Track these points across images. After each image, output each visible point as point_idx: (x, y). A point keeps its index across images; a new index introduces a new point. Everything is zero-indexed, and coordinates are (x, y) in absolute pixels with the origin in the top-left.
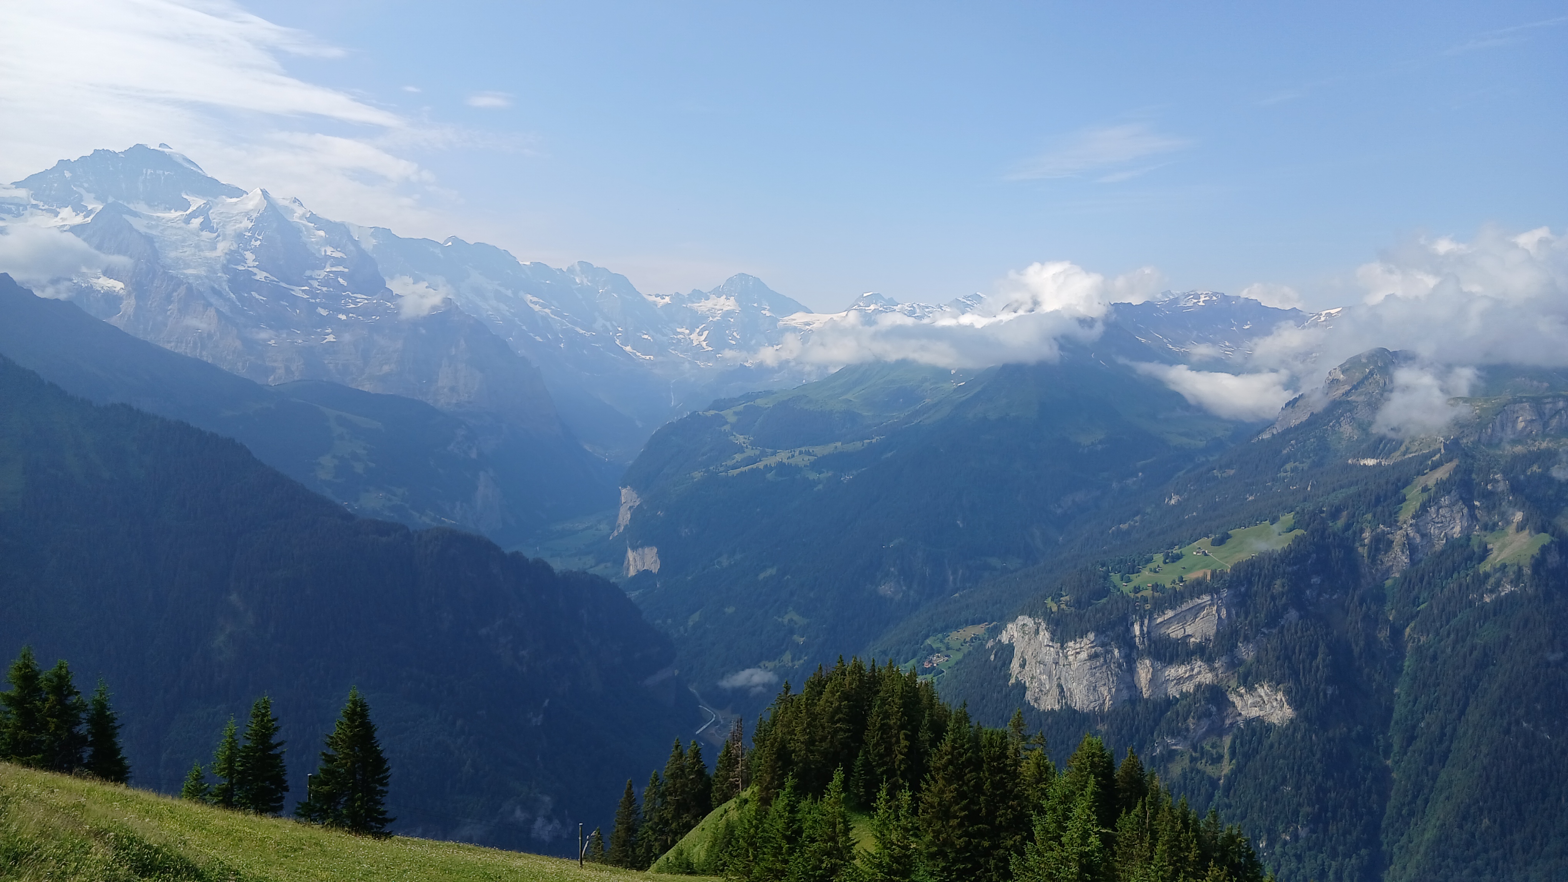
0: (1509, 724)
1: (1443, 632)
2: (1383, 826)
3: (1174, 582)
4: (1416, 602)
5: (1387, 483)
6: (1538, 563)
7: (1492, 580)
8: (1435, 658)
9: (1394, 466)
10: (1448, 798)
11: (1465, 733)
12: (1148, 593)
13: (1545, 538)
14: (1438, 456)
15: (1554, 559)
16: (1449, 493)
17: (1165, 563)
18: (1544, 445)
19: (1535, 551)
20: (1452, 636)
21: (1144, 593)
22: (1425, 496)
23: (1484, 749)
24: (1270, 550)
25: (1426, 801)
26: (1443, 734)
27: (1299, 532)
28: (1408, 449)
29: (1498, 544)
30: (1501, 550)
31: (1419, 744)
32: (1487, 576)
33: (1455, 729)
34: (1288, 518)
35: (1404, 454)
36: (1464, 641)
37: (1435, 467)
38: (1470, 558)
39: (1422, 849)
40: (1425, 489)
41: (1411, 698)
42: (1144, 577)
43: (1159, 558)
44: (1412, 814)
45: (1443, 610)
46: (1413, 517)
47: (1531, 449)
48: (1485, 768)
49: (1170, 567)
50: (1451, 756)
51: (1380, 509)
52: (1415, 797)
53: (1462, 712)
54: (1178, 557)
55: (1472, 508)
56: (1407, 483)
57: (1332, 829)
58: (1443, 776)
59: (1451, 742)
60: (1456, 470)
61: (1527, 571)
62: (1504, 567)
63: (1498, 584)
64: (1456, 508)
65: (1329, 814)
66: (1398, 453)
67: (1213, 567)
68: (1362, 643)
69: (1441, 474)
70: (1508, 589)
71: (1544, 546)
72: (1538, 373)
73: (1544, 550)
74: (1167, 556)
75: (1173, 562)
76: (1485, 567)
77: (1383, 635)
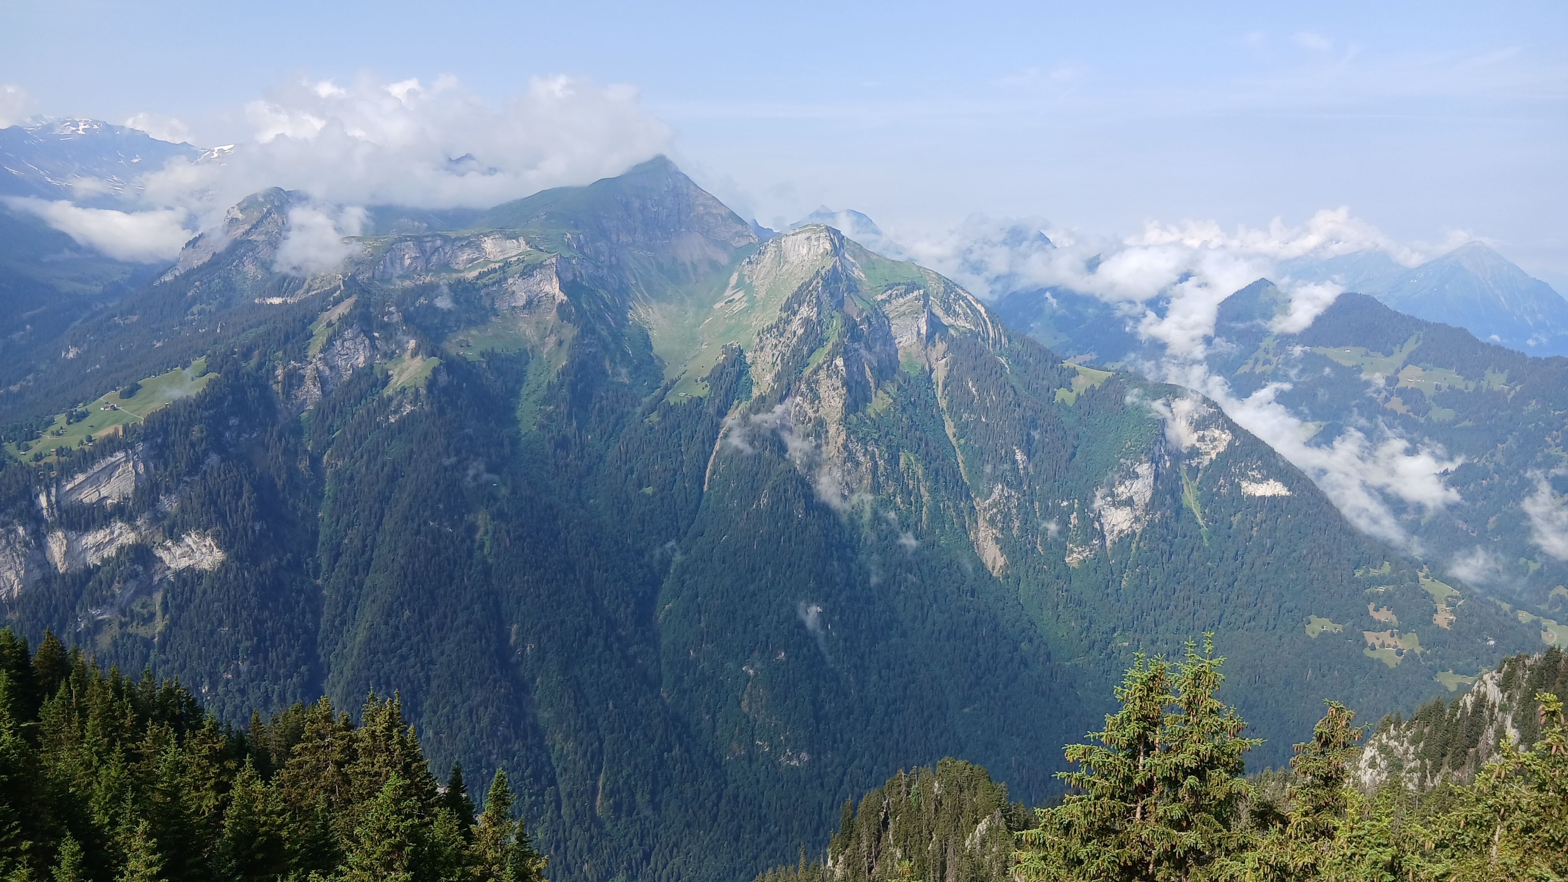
0: (419, 525)
1: (357, 454)
2: (319, 640)
3: (82, 443)
4: (330, 430)
5: (294, 320)
6: (431, 384)
7: (395, 402)
8: (352, 478)
9: (300, 303)
10: (373, 601)
11: (383, 541)
12: (52, 459)
13: (435, 361)
14: (338, 292)
15: (443, 379)
16: (351, 326)
17: (69, 423)
18: (428, 279)
19: (428, 373)
20: (365, 457)
21: (48, 460)
22: (330, 330)
23: (400, 552)
24: (185, 396)
25: (355, 609)
26: (365, 546)
27: (212, 375)
28: (310, 286)
29: (397, 370)
30: (400, 374)
31: (344, 559)
32: (390, 399)
33: (374, 539)
34: (200, 362)
35: (308, 291)
36: (375, 459)
37: (337, 302)
38: (374, 385)
39: (355, 652)
40: (330, 324)
41: (334, 519)
42: (47, 442)
43: (61, 419)
44: (343, 623)
45: (355, 434)
46: (321, 352)
47: (418, 283)
48: (402, 568)
49: (75, 427)
50: (373, 563)
51: (289, 346)
52: (345, 607)
53: (380, 523)
54: (84, 415)
55: (372, 339)
56: (313, 319)
57: (272, 655)
58: (368, 583)
59: (372, 552)
60: (356, 305)
61: (423, 391)
62: (404, 389)
63: (400, 405)
64: (358, 340)
65: (268, 643)
66: (301, 291)
67: (125, 421)
68: (284, 476)
69: (343, 309)
70: (408, 408)
71: (434, 368)
72: (418, 215)
73: (435, 371)
74: (70, 416)
75: (78, 421)
76: (388, 392)
77: (303, 465)
